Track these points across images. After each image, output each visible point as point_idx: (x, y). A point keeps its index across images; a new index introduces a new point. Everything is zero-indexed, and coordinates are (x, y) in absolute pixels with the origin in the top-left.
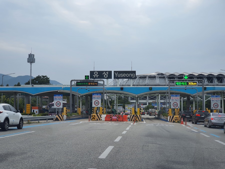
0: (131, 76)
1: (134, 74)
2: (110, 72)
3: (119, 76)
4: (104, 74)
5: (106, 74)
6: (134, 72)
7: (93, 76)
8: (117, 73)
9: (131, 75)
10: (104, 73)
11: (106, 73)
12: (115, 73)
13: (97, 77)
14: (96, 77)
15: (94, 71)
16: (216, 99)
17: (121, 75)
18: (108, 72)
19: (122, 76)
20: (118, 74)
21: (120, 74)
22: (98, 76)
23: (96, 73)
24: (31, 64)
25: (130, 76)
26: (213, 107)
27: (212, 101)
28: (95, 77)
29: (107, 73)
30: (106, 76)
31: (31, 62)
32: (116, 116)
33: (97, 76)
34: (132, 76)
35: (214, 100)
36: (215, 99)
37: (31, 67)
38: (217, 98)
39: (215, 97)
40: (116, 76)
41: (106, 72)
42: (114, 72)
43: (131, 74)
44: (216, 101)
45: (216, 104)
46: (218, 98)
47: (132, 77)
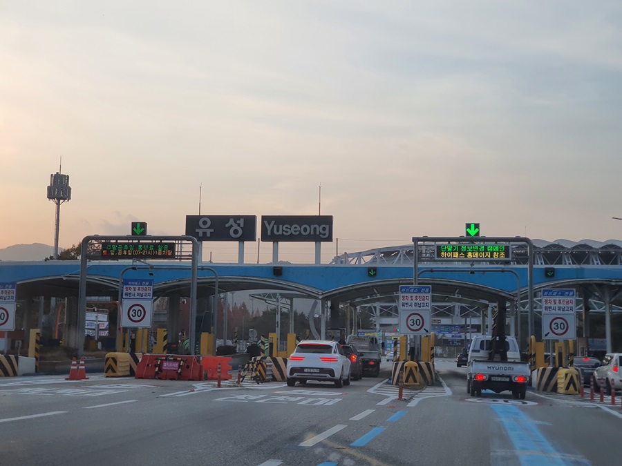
0: (318, 233)
1: (327, 227)
2: (250, 220)
3: (278, 231)
4: (231, 226)
5: (236, 227)
6: (327, 221)
7: (197, 230)
8: (273, 222)
9: (315, 228)
10: (232, 222)
11: (238, 222)
12: (266, 222)
13: (208, 235)
14: (204, 234)
15: (199, 217)
16: (560, 303)
17: (283, 231)
18: (242, 220)
19: (289, 233)
20: (275, 226)
21: (281, 226)
22: (212, 230)
23: (205, 223)
24: (58, 204)
25: (312, 233)
26: (550, 331)
27: (546, 308)
28: (201, 235)
29: (242, 222)
30: (236, 232)
31: (59, 199)
32: (175, 360)
33: (208, 232)
34: (320, 233)
35: (552, 305)
36: (557, 302)
37: (58, 213)
38: (562, 299)
39: (555, 294)
40: (269, 233)
41: (236, 218)
42: (264, 218)
43: (316, 226)
44: (560, 308)
45: (559, 321)
46: (566, 299)
47: (321, 236)
